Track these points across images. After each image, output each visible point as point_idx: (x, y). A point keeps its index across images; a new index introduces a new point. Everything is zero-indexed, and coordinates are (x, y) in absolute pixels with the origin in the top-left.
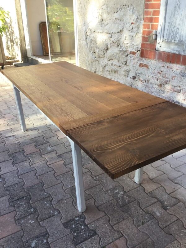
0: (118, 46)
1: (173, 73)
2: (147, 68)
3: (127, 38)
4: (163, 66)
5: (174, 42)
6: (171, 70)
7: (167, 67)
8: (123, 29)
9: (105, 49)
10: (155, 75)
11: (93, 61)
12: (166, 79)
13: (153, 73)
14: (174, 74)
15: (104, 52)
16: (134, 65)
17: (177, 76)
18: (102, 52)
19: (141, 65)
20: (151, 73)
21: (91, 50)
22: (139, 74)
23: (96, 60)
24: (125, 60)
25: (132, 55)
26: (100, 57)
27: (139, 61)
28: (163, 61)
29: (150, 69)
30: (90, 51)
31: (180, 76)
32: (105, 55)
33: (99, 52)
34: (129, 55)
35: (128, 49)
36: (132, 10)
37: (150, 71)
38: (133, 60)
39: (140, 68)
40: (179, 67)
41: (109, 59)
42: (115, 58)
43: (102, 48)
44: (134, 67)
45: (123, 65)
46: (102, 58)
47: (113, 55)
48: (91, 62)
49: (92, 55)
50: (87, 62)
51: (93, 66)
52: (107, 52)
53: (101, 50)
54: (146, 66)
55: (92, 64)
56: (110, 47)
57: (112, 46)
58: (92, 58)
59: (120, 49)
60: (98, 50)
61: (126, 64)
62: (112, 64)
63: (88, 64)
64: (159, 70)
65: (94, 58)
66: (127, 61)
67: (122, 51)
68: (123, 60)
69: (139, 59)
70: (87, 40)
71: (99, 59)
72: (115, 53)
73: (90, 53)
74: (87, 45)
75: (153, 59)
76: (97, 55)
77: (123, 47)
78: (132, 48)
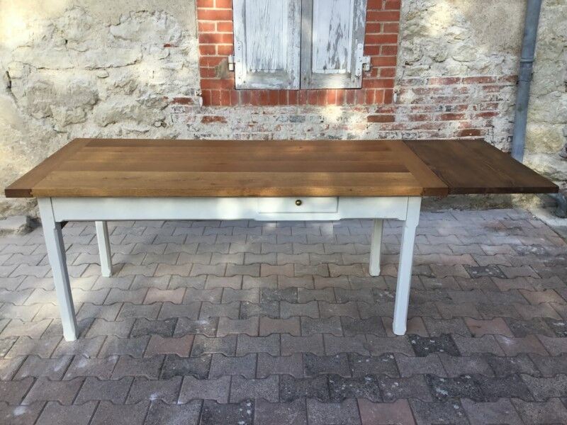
0: (132, 91)
1: (277, 120)
2: (223, 122)
3: (156, 75)
4: (256, 113)
5: (269, 73)
6: (271, 116)
7: (264, 113)
8: (142, 57)
9: (88, 103)
10: (241, 131)
11: (47, 136)
12: (266, 133)
13: (237, 129)
14: (278, 122)
15: (84, 110)
16: (190, 123)
17: (283, 124)
18: (79, 110)
19: (205, 120)
20: (233, 129)
21: (36, 111)
22: (205, 136)
23: (58, 132)
24: (162, 118)
25: (180, 105)
26: (71, 123)
27: (199, 113)
28: (254, 104)
29: (229, 122)
30: (31, 115)
31: (289, 122)
32: (89, 116)
33: (69, 113)
34: (170, 106)
35: (166, 95)
36: (163, 21)
37: (230, 127)
38: (184, 114)
39: (205, 126)
40: (285, 109)
41: (105, 123)
42: (128, 118)
43: (78, 101)
44: (189, 126)
45: (154, 128)
46: (78, 125)
47: (122, 111)
48: (41, 140)
49: (40, 123)
50: (21, 142)
51: (48, 148)
52: (93, 108)
53: (76, 107)
54: (218, 119)
55: (46, 143)
56: (108, 97)
57: (113, 94)
58: (46, 130)
59: (142, 98)
60: (66, 108)
61: (163, 125)
62: (121, 131)
63: (27, 146)
64: (247, 121)
65: (50, 129)
66: (165, 119)
67: (148, 101)
68: (153, 118)
69: (199, 109)
70: (13, 90)
71: (68, 129)
72: (127, 107)
73: (34, 119)
74: (16, 102)
75: (233, 105)
76: (64, 120)
77: (148, 94)
78: (177, 92)
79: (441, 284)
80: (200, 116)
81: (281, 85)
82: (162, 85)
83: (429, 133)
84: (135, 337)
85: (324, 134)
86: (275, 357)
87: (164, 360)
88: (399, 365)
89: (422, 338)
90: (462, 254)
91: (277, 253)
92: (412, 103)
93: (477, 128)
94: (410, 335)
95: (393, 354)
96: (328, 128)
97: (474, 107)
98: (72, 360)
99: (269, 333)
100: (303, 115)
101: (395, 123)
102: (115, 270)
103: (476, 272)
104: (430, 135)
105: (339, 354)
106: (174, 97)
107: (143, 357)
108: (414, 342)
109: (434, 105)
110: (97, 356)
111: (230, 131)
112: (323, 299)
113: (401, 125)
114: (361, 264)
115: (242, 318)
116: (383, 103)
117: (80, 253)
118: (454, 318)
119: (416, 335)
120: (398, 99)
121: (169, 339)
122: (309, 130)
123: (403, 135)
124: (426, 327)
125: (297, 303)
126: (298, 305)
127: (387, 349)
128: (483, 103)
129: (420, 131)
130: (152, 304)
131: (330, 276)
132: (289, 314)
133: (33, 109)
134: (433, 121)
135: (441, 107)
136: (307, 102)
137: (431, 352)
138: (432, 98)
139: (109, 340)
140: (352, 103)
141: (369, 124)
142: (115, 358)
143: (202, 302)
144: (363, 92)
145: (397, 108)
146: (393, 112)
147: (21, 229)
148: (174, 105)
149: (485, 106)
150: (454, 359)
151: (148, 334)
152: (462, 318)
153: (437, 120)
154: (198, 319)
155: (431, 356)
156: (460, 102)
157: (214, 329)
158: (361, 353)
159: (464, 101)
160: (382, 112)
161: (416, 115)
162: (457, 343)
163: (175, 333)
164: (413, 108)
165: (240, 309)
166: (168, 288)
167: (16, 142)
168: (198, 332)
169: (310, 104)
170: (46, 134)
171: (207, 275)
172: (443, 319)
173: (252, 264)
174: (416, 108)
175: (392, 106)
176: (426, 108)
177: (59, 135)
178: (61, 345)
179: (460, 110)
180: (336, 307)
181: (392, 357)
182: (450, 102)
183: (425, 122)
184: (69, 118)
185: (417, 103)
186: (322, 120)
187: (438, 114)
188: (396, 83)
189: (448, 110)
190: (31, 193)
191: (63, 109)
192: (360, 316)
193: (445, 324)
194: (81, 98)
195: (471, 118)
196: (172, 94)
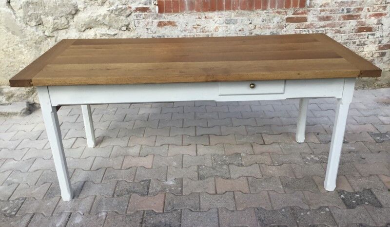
0: (103, 3)
1: (215, 23)
2: (174, 26)
4: (199, 18)
6: (211, 20)
7: (206, 17)
9: (70, 13)
10: (188, 33)
11: (40, 40)
12: (207, 33)
13: (185, 31)
14: (217, 25)
15: (67, 19)
16: (148, 27)
17: (220, 26)
18: (63, 19)
19: (160, 24)
20: (182, 31)
21: (31, 20)
22: (160, 37)
23: (48, 37)
24: (127, 23)
25: (141, 13)
26: (58, 29)
27: (156, 19)
28: (198, 11)
29: (179, 25)
30: (27, 24)
31: (225, 24)
32: (71, 23)
33: (56, 21)
34: (133, 14)
35: (130, 6)
37: (179, 29)
38: (144, 20)
39: (160, 29)
40: (222, 14)
41: (83, 29)
42: (101, 24)
43: (62, 12)
44: (147, 29)
45: (121, 32)
46: (63, 31)
47: (96, 19)
48: (35, 43)
49: (34, 29)
50: (20, 45)
51: (41, 49)
52: (74, 17)
53: (61, 17)
54: (170, 23)
55: (38, 46)
56: (85, 8)
57: (89, 6)
58: (38, 35)
59: (111, 8)
60: (53, 17)
61: (128, 29)
62: (96, 35)
63: (25, 48)
64: (193, 24)
65: (42, 34)
66: (129, 24)
67: (116, 10)
68: (120, 24)
69: (155, 16)
70: (12, 4)
71: (55, 34)
72: (100, 15)
73: (29, 27)
74: (15, 14)
75: (182, 11)
76: (52, 27)
77: (116, 5)
78: (138, 2)
79: (354, 148)
80: (156, 21)
83: (333, 30)
84: (118, 196)
85: (252, 33)
86: (232, 211)
87: (143, 215)
88: (335, 216)
89: (349, 193)
90: (365, 124)
91: (220, 126)
92: (320, 7)
93: (370, 26)
94: (339, 191)
95: (328, 207)
96: (255, 28)
97: (368, 9)
98: (70, 217)
99: (224, 191)
100: (235, 18)
101: (307, 23)
102: (98, 142)
103: (379, 138)
104: (334, 32)
105: (284, 208)
106: (136, 7)
107: (126, 212)
108: (342, 196)
109: (338, 8)
110: (89, 214)
111: (180, 32)
112: (262, 162)
113: (312, 24)
114: (287, 133)
115: (201, 179)
116: (298, 7)
117: (69, 130)
118: (371, 175)
119: (343, 191)
120: (310, 4)
121: (145, 197)
122: (240, 30)
123: (313, 32)
124: (350, 183)
125: (242, 165)
126: (244, 168)
127: (323, 203)
128: (375, 6)
129: (326, 28)
130: (129, 168)
131: (264, 144)
132: (237, 175)
133: (28, 19)
134: (337, 21)
135: (343, 10)
136: (239, 7)
137: (358, 204)
138: (336, 3)
139: (98, 198)
140: (274, 7)
141: (287, 24)
142: (104, 214)
143: (168, 166)
145: (309, 11)
146: (306, 14)
147: (23, 111)
148: (135, 13)
149: (377, 8)
150: (378, 210)
151: (128, 194)
152: (377, 175)
153: (339, 20)
154: (166, 180)
155: (358, 207)
156: (357, 5)
157: (180, 189)
158: (301, 207)
159: (360, 4)
160: (298, 14)
161: (323, 16)
162: (377, 196)
163: (150, 192)
164: (321, 11)
165: (198, 171)
166: (140, 156)
167: (16, 45)
168: (168, 191)
169: (241, 9)
170: (39, 38)
171: (169, 145)
172: (362, 177)
173: (202, 135)
174: (323, 11)
175: (305, 9)
176: (331, 11)
177: (49, 39)
178: (59, 204)
179: (357, 12)
180: (274, 168)
181: (327, 209)
182: (349, 6)
183: (330, 22)
184: (55, 26)
185: (325, 7)
186: (250, 22)
187: (340, 15)
189: (348, 12)
190: (31, 83)
191: (51, 19)
192: (295, 176)
193: (364, 181)
194: (64, 9)
195: (366, 18)
196: (135, 4)
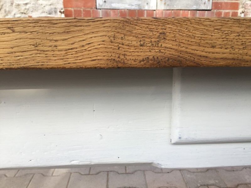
35: (30, 14)
77: (13, 13)
78: (41, 11)
81: (139, 5)
82: (26, 4)
91: (144, 171)
106: (38, 16)
114: (246, 184)
144: (213, 13)
188: (240, 6)
196: (36, 13)
